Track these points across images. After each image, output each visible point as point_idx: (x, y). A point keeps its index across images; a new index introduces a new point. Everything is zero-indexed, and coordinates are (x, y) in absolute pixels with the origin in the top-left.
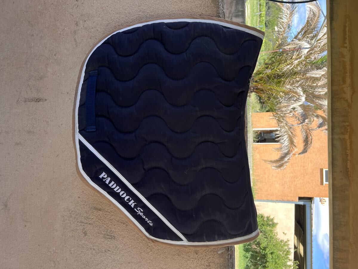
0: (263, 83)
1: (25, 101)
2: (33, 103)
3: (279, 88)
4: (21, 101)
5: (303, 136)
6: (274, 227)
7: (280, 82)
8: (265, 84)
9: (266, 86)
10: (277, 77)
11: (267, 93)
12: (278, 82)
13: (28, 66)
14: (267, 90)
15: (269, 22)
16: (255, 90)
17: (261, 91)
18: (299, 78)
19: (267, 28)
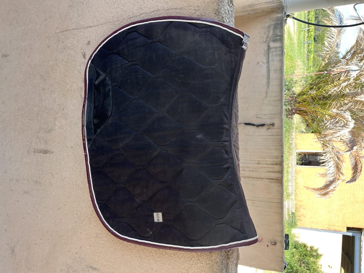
0: (307, 104)
1: (35, 152)
2: (41, 154)
3: (324, 111)
4: (31, 152)
5: (352, 163)
6: (318, 258)
7: (325, 104)
8: (308, 105)
9: (310, 108)
10: (322, 98)
11: (311, 115)
12: (324, 103)
13: (39, 118)
14: (311, 112)
15: (319, 37)
16: (298, 112)
17: (305, 112)
18: (347, 100)
19: (317, 43)
